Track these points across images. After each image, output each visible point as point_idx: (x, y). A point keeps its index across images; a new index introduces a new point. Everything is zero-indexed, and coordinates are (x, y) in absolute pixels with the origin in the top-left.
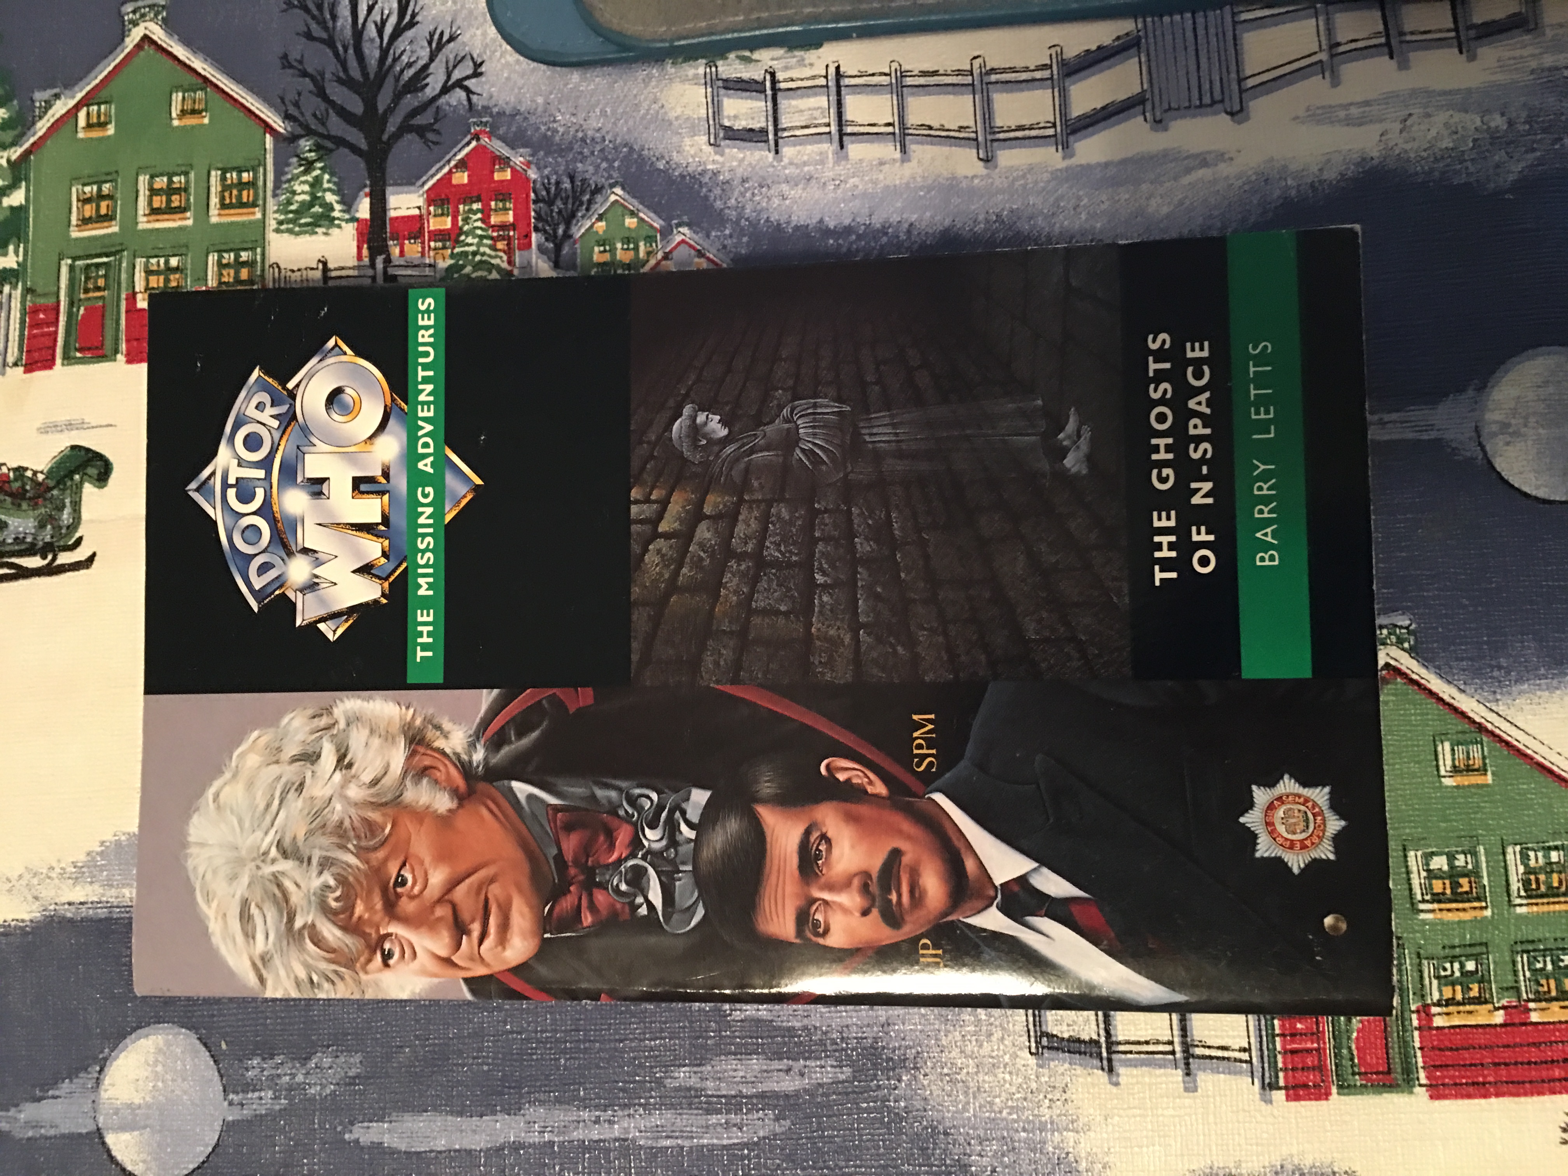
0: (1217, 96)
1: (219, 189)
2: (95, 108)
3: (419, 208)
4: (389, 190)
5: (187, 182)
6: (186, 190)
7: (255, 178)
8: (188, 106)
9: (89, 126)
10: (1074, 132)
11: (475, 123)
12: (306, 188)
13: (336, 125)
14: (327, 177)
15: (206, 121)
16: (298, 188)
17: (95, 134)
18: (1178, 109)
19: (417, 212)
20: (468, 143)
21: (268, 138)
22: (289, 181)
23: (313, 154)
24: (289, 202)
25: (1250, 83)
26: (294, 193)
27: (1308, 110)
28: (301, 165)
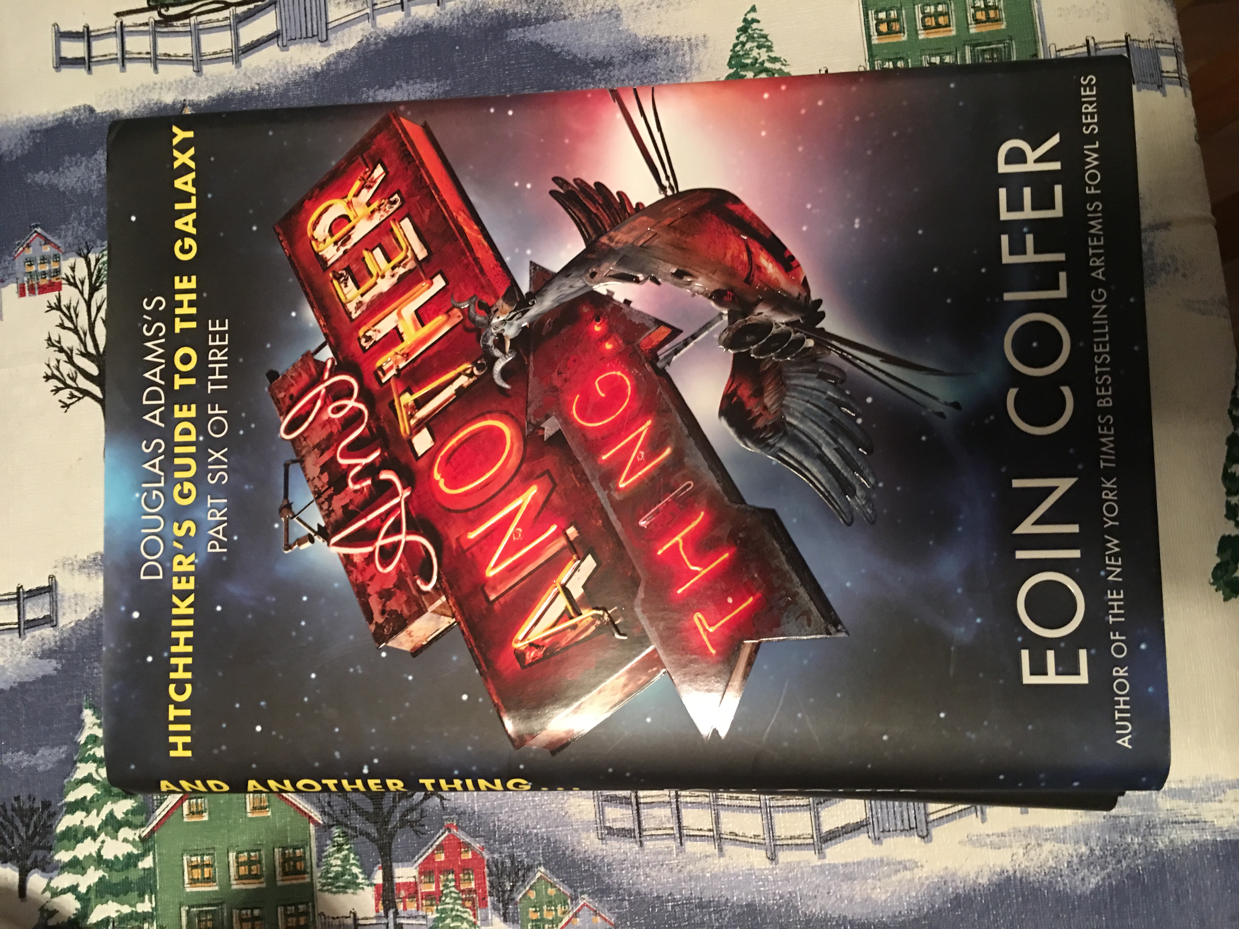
3: (415, 877)
19: (412, 880)
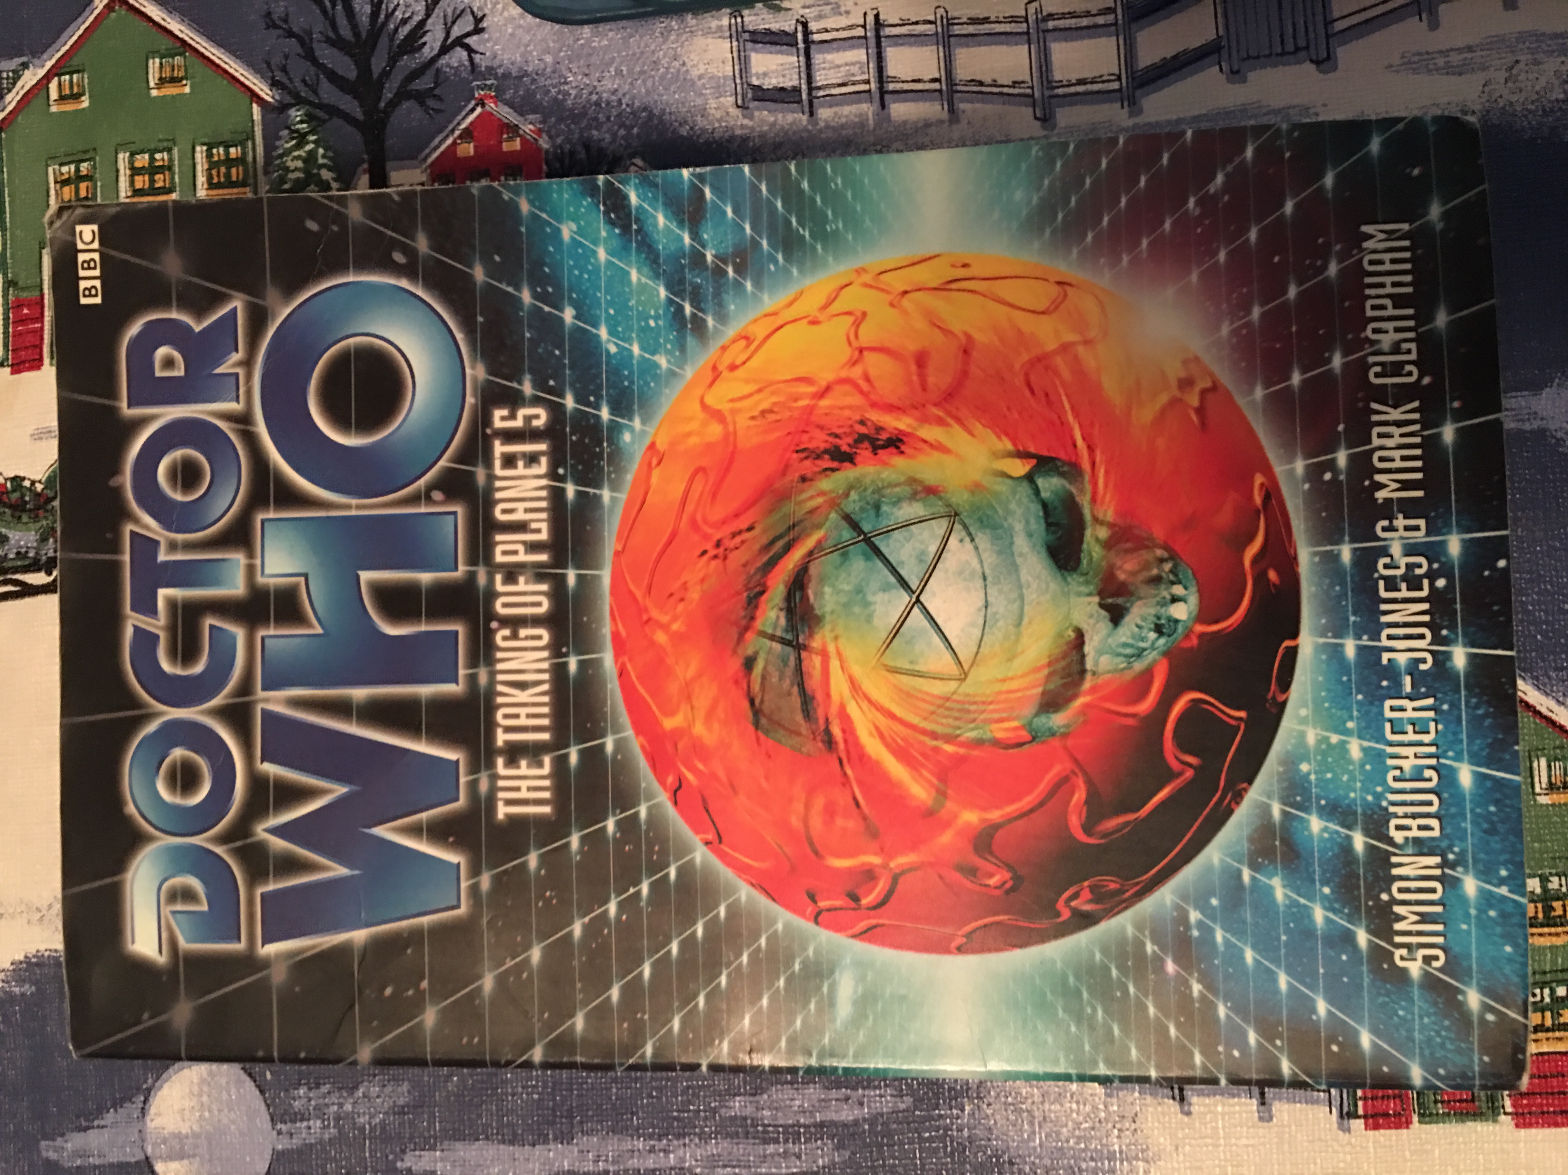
0: (1302, 43)
1: (206, 166)
2: (67, 77)
4: (389, 165)
5: (171, 160)
6: (170, 168)
7: (244, 153)
8: (167, 74)
9: (62, 98)
10: (1142, 85)
11: (479, 87)
12: (300, 164)
13: (328, 93)
14: (321, 151)
15: (187, 90)
16: (292, 165)
17: (69, 107)
18: (1258, 57)
20: (473, 110)
21: (256, 109)
22: (281, 156)
23: (305, 125)
24: (282, 180)
25: (1339, 26)
26: (287, 170)
27: (1403, 57)
28: (293, 138)
